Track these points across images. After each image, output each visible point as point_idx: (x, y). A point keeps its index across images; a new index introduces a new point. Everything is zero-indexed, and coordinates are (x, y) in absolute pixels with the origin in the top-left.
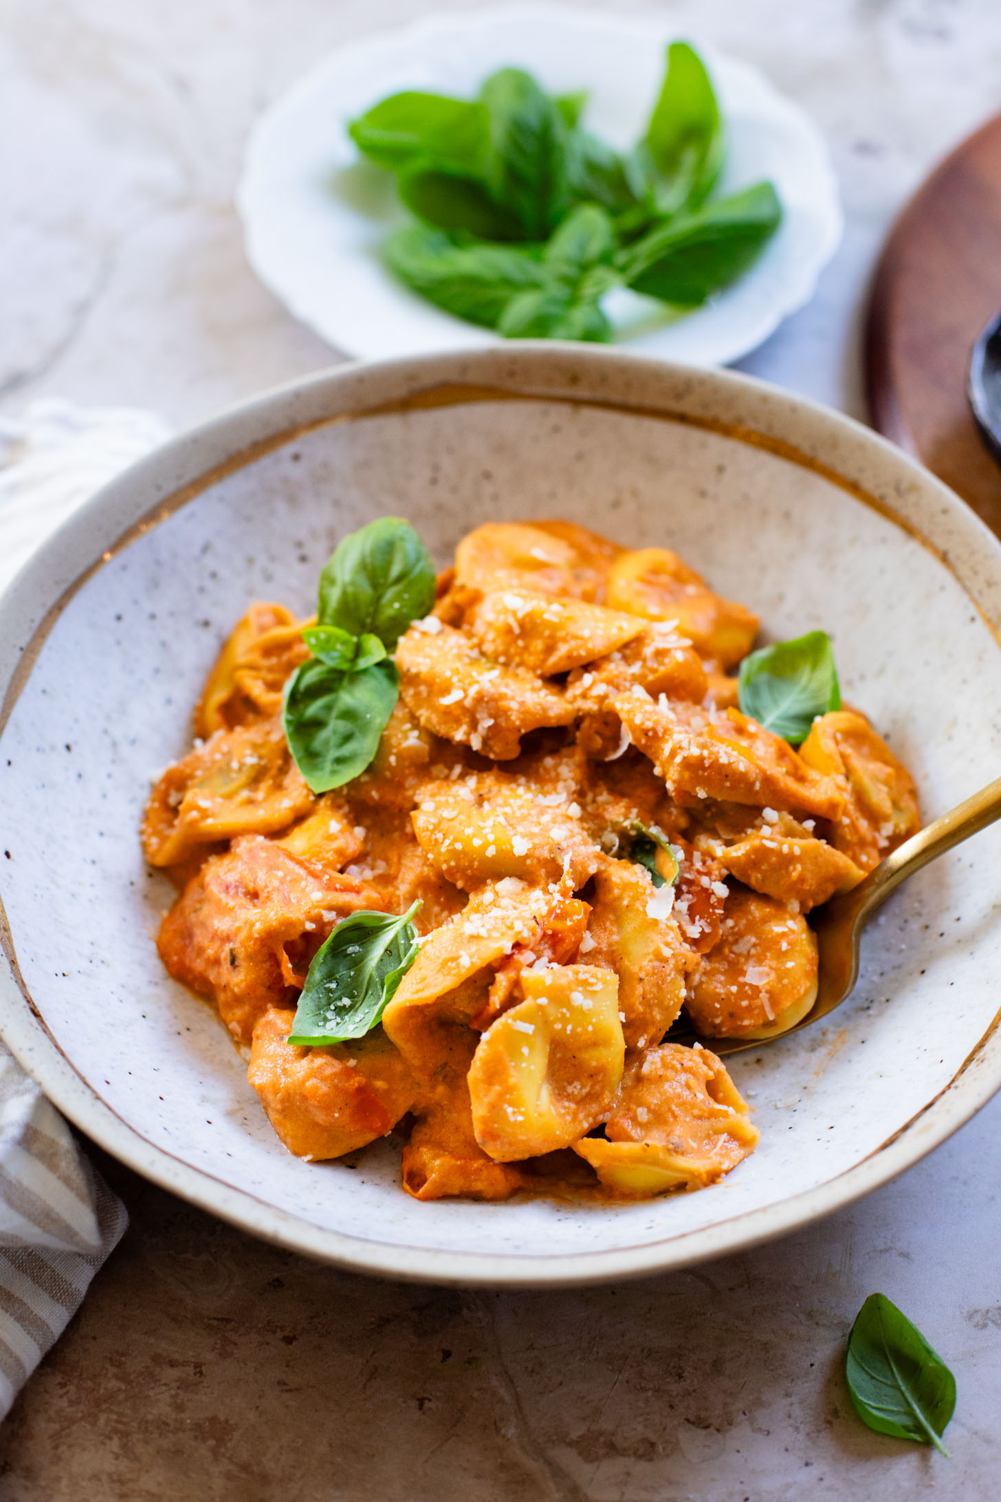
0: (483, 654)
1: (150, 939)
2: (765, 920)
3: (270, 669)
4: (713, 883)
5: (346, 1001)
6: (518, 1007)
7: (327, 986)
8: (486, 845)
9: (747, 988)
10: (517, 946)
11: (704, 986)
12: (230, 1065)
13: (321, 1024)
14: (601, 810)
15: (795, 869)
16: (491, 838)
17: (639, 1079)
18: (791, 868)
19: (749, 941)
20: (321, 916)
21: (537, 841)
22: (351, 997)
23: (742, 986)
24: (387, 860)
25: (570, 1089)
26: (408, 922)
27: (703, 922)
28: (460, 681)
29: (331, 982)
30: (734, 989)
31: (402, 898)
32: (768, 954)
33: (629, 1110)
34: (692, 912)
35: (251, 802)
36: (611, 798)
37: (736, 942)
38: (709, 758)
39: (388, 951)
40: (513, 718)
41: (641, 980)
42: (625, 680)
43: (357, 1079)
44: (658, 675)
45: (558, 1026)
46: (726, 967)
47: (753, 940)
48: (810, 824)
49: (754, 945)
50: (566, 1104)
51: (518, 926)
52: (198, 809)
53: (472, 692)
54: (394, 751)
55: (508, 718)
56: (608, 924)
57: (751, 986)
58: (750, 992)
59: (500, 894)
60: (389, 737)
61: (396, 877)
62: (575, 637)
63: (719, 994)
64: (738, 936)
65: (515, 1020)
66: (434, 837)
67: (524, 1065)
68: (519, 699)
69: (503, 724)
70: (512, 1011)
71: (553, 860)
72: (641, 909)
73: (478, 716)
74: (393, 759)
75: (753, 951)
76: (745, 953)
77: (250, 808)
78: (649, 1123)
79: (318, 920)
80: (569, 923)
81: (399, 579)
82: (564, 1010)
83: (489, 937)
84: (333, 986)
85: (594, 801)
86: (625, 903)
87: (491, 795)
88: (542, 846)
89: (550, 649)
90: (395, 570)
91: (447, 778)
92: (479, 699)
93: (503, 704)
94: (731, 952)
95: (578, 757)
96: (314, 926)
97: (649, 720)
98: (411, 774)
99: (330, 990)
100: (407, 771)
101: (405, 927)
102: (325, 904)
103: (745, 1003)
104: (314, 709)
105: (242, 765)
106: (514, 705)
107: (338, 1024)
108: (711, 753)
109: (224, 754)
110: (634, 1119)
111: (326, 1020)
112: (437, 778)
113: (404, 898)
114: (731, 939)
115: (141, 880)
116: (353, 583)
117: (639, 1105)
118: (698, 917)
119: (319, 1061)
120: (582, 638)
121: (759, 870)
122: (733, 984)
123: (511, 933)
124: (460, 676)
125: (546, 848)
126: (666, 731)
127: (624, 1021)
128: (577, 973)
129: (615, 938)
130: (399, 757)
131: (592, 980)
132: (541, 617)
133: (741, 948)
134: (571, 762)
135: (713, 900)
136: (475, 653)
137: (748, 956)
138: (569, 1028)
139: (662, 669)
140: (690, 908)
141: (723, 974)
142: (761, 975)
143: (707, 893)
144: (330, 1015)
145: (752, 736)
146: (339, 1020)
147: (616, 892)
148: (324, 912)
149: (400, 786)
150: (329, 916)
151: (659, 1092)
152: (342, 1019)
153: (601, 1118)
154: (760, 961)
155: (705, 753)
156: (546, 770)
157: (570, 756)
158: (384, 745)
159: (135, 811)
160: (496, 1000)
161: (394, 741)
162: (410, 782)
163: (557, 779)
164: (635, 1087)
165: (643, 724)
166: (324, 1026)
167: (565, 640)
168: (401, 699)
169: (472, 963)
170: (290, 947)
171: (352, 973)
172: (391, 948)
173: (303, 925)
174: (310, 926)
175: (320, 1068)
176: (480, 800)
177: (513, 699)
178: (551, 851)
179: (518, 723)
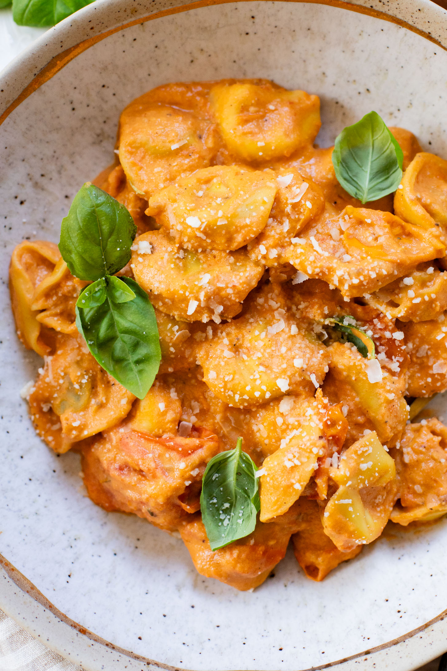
0: (186, 251)
1: (84, 497)
2: (429, 333)
3: (56, 305)
4: (393, 334)
5: (227, 505)
6: (337, 493)
7: (211, 502)
8: (264, 393)
9: (436, 376)
10: (320, 459)
11: (412, 385)
12: (171, 547)
13: (220, 524)
14: (304, 314)
15: (436, 306)
16: (264, 388)
17: (405, 465)
18: (434, 305)
19: (425, 348)
20: (191, 476)
21: (289, 373)
22: (227, 501)
23: (433, 376)
24: (197, 400)
25: (377, 501)
26: (240, 453)
27: (397, 358)
28: (190, 293)
29: (212, 499)
30: (429, 380)
31: (220, 423)
32: (440, 351)
33: (409, 488)
34: (389, 355)
35: (101, 406)
36: (306, 304)
37: (417, 351)
38: (365, 280)
39: (238, 474)
40: (233, 299)
41: (386, 422)
42: (285, 237)
43: (260, 549)
44: (301, 221)
45: (361, 486)
46: (418, 367)
47: (427, 347)
48: (431, 270)
49: (429, 349)
50: (379, 509)
51: (315, 450)
52: (75, 428)
53: (202, 297)
54: (170, 344)
55: (230, 300)
56: (348, 392)
57: (438, 374)
58: (439, 378)
59: (284, 414)
60: (164, 339)
61: (208, 410)
62: (243, 227)
63: (422, 385)
64: (417, 349)
65: (338, 500)
66: (227, 394)
67: (353, 516)
68: (230, 285)
69: (229, 304)
70: (335, 496)
71: (304, 379)
72: (364, 378)
73: (212, 308)
74: (172, 349)
75: (429, 353)
76: (425, 355)
77: (103, 410)
78: (424, 492)
79: (191, 478)
80: (339, 428)
81: (111, 233)
82: (360, 477)
83: (302, 463)
84: (215, 501)
85: (298, 309)
86: (354, 378)
87: (241, 342)
88: (294, 375)
89: (230, 240)
90: (106, 228)
91: (206, 338)
92: (208, 298)
93: (223, 293)
94: (417, 358)
95: (277, 290)
96: (190, 482)
97: (316, 267)
98: (186, 348)
99: (214, 504)
100: (183, 349)
101: (241, 457)
102: (189, 468)
103: (439, 384)
104: (103, 329)
105: (81, 385)
106: (230, 291)
107: (229, 519)
108: (365, 276)
109: (63, 378)
110: (415, 493)
111: (222, 521)
112: (201, 342)
113: (222, 422)
114: (414, 352)
115: (56, 464)
116: (85, 251)
117: (414, 483)
118: (393, 357)
119: (236, 553)
120: (247, 226)
121: (417, 316)
122: (427, 377)
123: (313, 456)
124: (189, 290)
125: (297, 375)
126: (330, 269)
127: (388, 450)
128: (356, 452)
129: (357, 399)
130: (174, 346)
131: (366, 449)
132: (216, 225)
133: (422, 353)
134: (274, 296)
135: (397, 343)
136: (181, 254)
137: (428, 357)
138: (366, 482)
139: (302, 217)
140: (386, 353)
141: (418, 372)
142: (441, 366)
143: (392, 341)
144: (222, 517)
145: (371, 225)
146: (228, 517)
147: (345, 373)
148: (192, 473)
149: (183, 358)
150: (194, 473)
151: (421, 471)
152: (230, 515)
153: (396, 499)
154: (437, 357)
155: (362, 278)
156: (262, 306)
157: (272, 291)
158: (163, 345)
159: (26, 423)
160: (323, 495)
161: (167, 340)
162: (187, 353)
163: (271, 310)
164: (405, 471)
165: (314, 271)
166: (222, 524)
167: (237, 232)
168: (157, 310)
169: (301, 485)
170: (182, 498)
171: (221, 489)
172: (239, 471)
173: (185, 485)
174: (188, 483)
175: (239, 556)
176: (236, 348)
177: (227, 287)
178: (300, 376)
179: (237, 300)
